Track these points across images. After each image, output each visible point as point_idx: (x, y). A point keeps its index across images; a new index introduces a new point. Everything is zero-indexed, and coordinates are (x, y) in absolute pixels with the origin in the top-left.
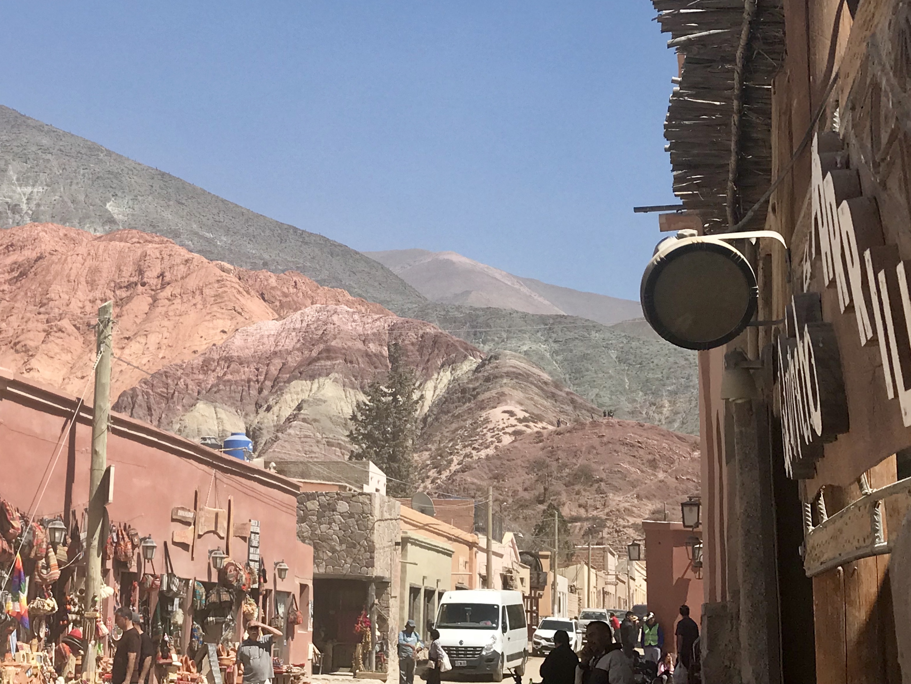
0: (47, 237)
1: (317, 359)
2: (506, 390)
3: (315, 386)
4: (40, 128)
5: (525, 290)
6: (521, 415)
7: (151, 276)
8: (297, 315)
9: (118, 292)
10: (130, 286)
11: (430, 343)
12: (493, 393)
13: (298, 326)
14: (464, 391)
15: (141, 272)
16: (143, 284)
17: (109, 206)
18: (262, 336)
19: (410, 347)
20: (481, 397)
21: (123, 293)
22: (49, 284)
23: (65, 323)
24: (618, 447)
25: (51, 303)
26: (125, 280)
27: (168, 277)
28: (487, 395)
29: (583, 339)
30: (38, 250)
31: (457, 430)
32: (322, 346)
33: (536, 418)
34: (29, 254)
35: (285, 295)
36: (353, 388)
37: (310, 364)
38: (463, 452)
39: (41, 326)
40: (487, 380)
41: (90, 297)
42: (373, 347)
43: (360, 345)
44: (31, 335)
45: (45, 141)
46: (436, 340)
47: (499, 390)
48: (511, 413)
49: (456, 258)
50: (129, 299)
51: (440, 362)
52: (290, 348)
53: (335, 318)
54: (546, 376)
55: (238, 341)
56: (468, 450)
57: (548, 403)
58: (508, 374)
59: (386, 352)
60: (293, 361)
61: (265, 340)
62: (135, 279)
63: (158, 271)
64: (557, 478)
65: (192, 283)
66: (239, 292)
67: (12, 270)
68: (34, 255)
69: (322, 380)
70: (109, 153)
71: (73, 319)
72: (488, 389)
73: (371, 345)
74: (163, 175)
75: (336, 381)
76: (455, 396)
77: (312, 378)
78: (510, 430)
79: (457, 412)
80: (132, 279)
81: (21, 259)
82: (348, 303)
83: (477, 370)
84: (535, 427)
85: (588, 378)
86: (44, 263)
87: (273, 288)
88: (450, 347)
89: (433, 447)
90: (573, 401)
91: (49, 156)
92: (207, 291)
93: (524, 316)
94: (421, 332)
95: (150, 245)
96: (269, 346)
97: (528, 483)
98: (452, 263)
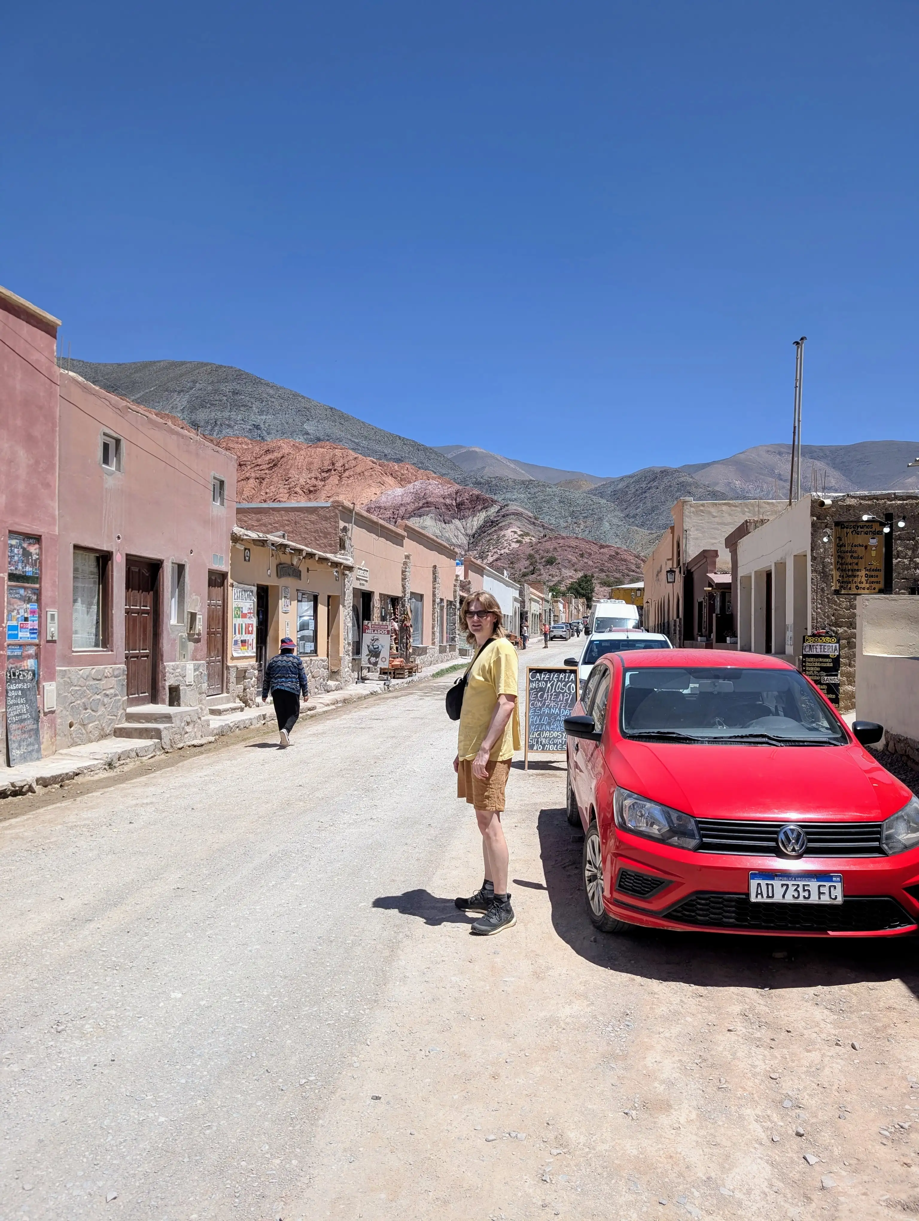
0: (285, 446)
1: (422, 507)
2: (512, 521)
3: (422, 521)
4: (267, 385)
5: (512, 466)
6: (520, 533)
7: (338, 465)
8: (411, 486)
9: (322, 474)
10: (330, 470)
11: (475, 498)
12: (506, 523)
13: (412, 491)
14: (492, 522)
15: (333, 464)
16: (335, 470)
17: (305, 426)
18: (395, 496)
19: (466, 501)
20: (500, 525)
21: (325, 475)
22: (289, 470)
23: (297, 489)
24: (566, 548)
25: (290, 480)
26: (326, 468)
27: (347, 466)
28: (503, 524)
29: (542, 491)
30: (281, 452)
31: (489, 540)
32: (424, 501)
33: (527, 534)
34: (277, 455)
35: (403, 475)
36: (440, 521)
37: (419, 509)
38: (493, 551)
39: (286, 491)
40: (503, 516)
41: (309, 476)
42: (448, 501)
43: (442, 501)
44: (281, 495)
45: (271, 392)
46: (478, 497)
47: (509, 521)
48: (515, 532)
49: (477, 450)
50: (328, 477)
51: (480, 507)
52: (409, 502)
53: (430, 487)
54: (531, 515)
55: (384, 499)
56: (496, 550)
57: (531, 527)
58: (513, 514)
59: (454, 504)
60: (410, 508)
61: (396, 498)
62: (330, 467)
63: (342, 464)
64: (540, 563)
65: (358, 469)
66: (382, 474)
67: (269, 463)
68: (280, 455)
69: (425, 517)
70: (304, 397)
71: (302, 488)
72: (504, 521)
73: (447, 500)
74: (331, 409)
75: (431, 518)
76: (488, 525)
77: (420, 516)
78: (515, 540)
79: (489, 532)
80: (329, 468)
81: (273, 457)
82: (434, 478)
83: (498, 512)
84: (527, 539)
85: (545, 511)
86: (284, 459)
87: (397, 471)
88: (485, 500)
89: (479, 548)
90: (543, 526)
91: (273, 400)
92: (366, 473)
93: (514, 481)
94: (471, 493)
95: (337, 450)
96: (399, 501)
97: (526, 566)
98: (476, 452)
